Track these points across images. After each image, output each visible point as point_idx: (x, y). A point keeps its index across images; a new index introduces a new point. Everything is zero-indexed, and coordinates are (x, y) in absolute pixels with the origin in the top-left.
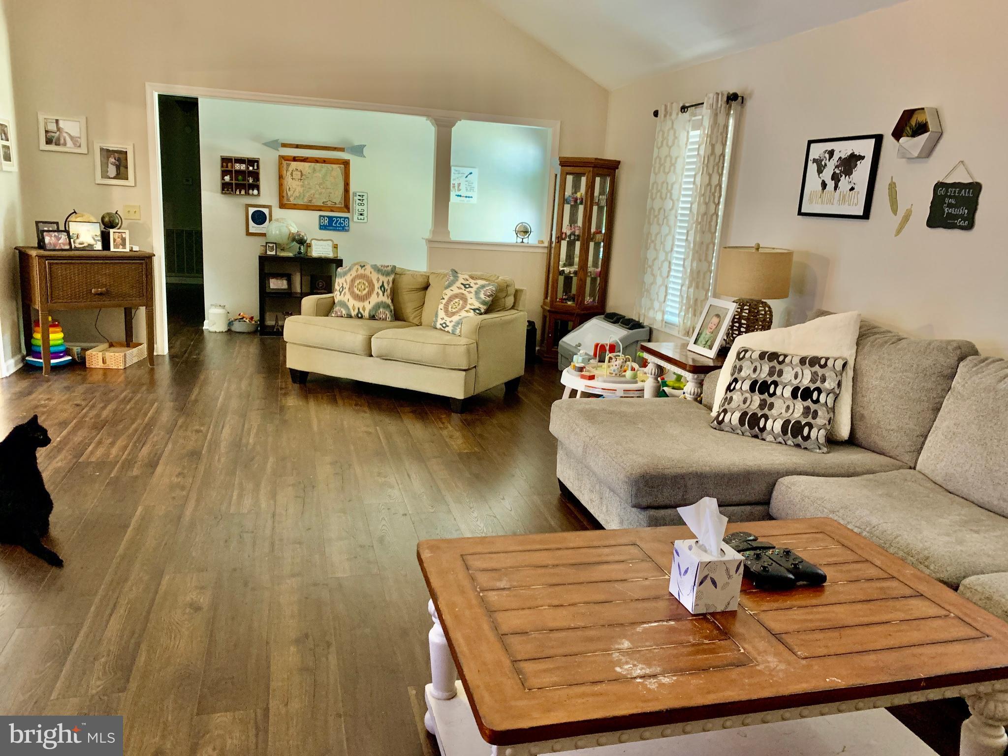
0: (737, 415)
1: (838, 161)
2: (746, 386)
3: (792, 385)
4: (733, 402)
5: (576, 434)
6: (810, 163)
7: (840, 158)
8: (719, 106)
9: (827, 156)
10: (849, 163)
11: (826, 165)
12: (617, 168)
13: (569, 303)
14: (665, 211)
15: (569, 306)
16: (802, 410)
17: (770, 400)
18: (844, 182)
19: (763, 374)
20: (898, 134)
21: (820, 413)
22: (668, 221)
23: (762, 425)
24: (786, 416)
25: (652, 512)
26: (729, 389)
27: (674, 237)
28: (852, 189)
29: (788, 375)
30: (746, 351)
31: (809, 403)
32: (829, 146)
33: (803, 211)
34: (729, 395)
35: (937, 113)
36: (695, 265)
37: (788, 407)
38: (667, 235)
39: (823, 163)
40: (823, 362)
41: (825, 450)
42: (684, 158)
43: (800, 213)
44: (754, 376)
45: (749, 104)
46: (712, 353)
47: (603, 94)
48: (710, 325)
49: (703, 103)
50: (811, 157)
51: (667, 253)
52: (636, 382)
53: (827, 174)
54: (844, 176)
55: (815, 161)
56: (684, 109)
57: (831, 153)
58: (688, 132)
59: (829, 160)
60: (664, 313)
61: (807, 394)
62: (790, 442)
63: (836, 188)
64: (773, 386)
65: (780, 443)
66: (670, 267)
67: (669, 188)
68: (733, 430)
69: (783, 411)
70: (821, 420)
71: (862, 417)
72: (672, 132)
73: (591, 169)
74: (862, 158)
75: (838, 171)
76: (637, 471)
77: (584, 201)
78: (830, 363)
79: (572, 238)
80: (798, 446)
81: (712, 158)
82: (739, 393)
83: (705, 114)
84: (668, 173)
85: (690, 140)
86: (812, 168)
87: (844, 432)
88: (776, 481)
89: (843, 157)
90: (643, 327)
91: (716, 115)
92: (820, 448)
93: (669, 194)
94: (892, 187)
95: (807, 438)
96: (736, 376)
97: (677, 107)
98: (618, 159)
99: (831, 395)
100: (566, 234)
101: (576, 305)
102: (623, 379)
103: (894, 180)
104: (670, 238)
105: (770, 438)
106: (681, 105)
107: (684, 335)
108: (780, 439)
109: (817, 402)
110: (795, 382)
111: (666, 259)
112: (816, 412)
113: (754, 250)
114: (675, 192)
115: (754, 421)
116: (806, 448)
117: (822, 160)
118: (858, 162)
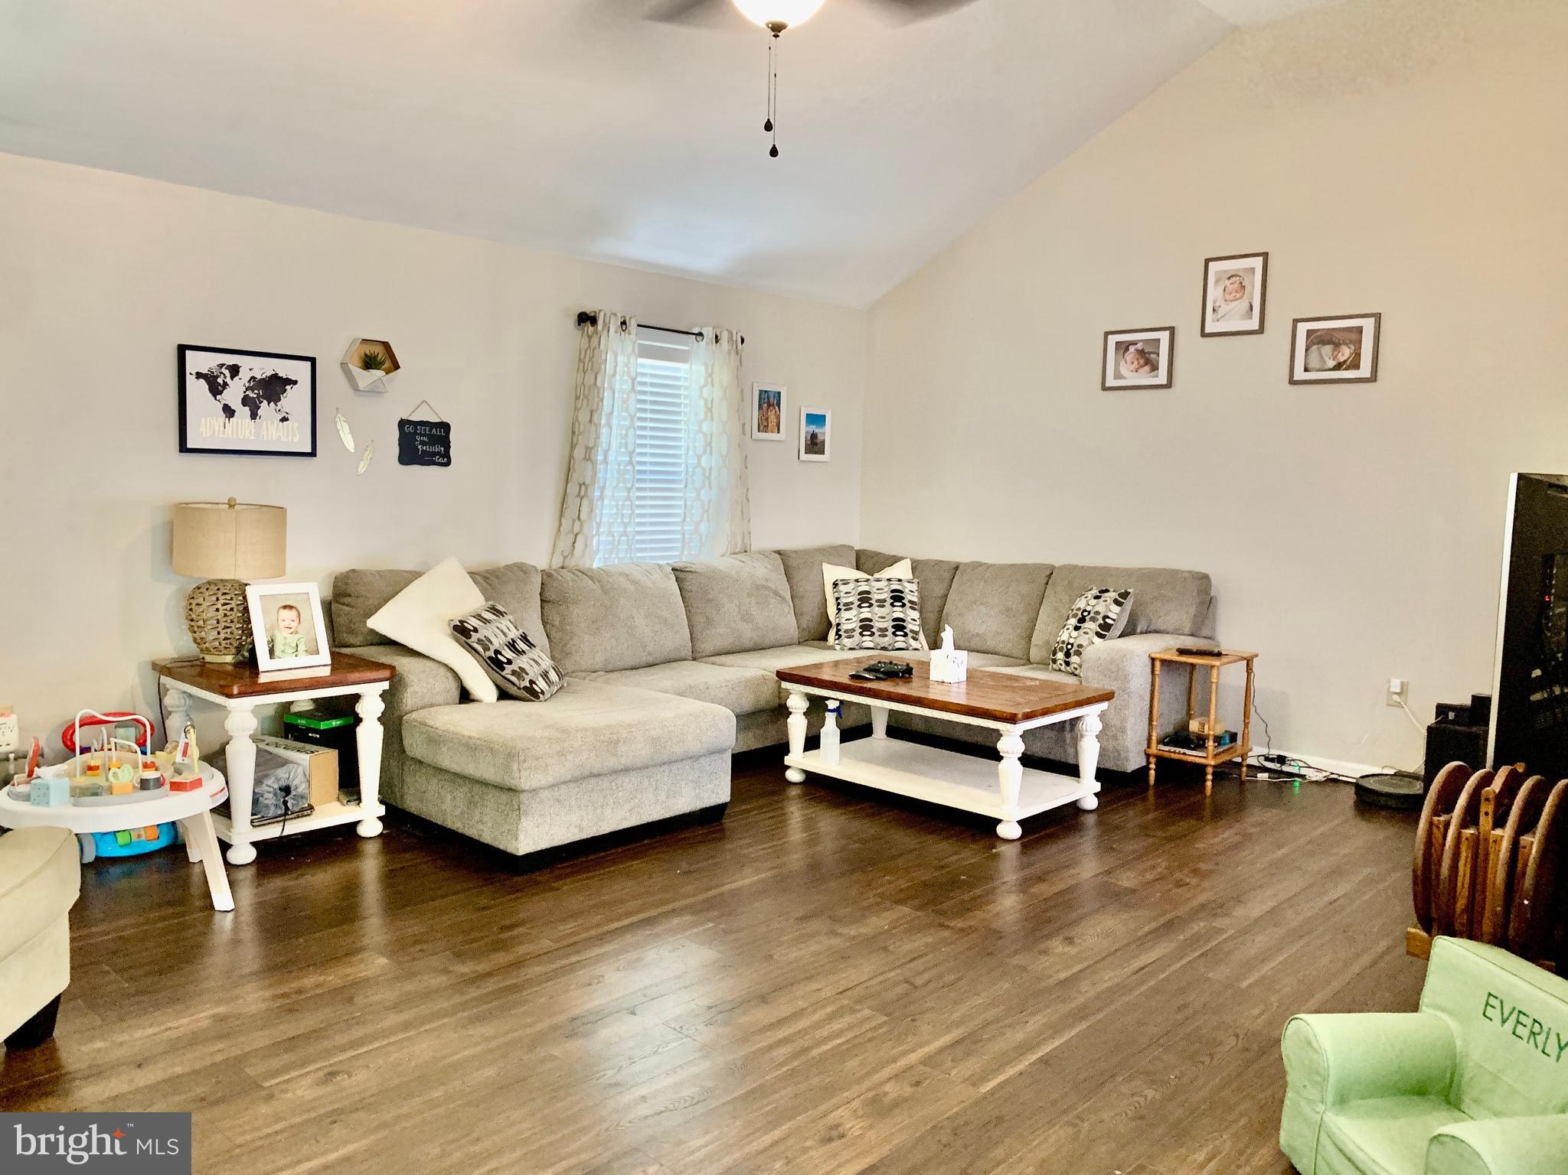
1: (249, 382)
6: (190, 380)
7: (253, 378)
9: (227, 373)
10: (273, 388)
11: (225, 384)
18: (266, 409)
28: (283, 420)
32: (231, 360)
33: (189, 445)
39: (220, 380)
43: (183, 448)
44: (502, 641)
46: (325, 657)
48: (282, 624)
50: (191, 369)
53: (234, 393)
54: (265, 402)
55: (200, 375)
57: (235, 370)
59: (232, 378)
63: (254, 416)
74: (295, 382)
75: (250, 395)
86: (196, 384)
89: (259, 377)
117: (218, 377)
118: (288, 387)
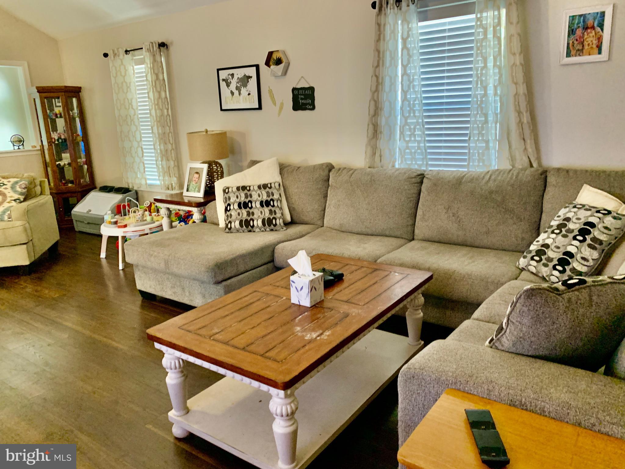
0: (237, 223)
1: (237, 80)
2: (236, 206)
3: (259, 201)
4: (233, 217)
5: (155, 256)
6: (221, 81)
7: (238, 78)
8: (155, 50)
9: (230, 77)
10: (244, 81)
11: (230, 82)
12: (80, 92)
13: (70, 185)
14: (130, 116)
15: (70, 187)
16: (268, 212)
17: (251, 211)
18: (243, 90)
19: (243, 199)
20: (268, 64)
21: (277, 211)
22: (134, 122)
23: (252, 224)
24: (262, 216)
25: (224, 283)
26: (226, 210)
27: (140, 132)
28: (249, 94)
29: (255, 196)
30: (228, 188)
31: (270, 207)
32: (231, 71)
33: (223, 108)
34: (228, 213)
35: (284, 53)
36: (162, 147)
37: (261, 212)
38: (135, 132)
39: (229, 81)
40: (269, 186)
41: (285, 228)
42: (134, 83)
43: (222, 110)
44: (238, 200)
45: (171, 49)
46: (201, 194)
47: (54, 42)
48: (194, 179)
49: (142, 48)
50: (221, 78)
51: (138, 143)
52: (154, 222)
53: (233, 87)
54: (243, 87)
55: (223, 80)
56: (127, 52)
57: (233, 75)
58: (133, 67)
59: (232, 79)
60: (146, 179)
61: (268, 203)
62: (268, 229)
63: (240, 94)
64: (250, 204)
65: (263, 231)
66: (142, 151)
67: (130, 102)
68: (238, 231)
69: (260, 214)
70: (278, 215)
71: (294, 208)
72: (122, 67)
73: (63, 93)
74: (251, 77)
75: (239, 85)
76: (212, 263)
77: (62, 115)
78: (273, 185)
79: (60, 141)
80: (272, 230)
81: (157, 82)
82: (234, 211)
83: (144, 55)
84: (127, 93)
85: (136, 71)
86: (223, 84)
87: (289, 219)
88: (274, 248)
89: (240, 77)
90: (130, 191)
91: (154, 55)
92: (282, 228)
93: (130, 106)
94: (270, 92)
95: (275, 225)
96: (228, 202)
97: (122, 52)
98: (79, 85)
99: (279, 201)
100: (54, 139)
101: (76, 185)
102: (145, 222)
103: (270, 88)
104: (138, 133)
105: (257, 230)
106: (125, 50)
107: (166, 190)
108: (263, 229)
109: (273, 206)
110: (260, 199)
111: (139, 146)
112: (275, 211)
113: (205, 133)
114: (134, 104)
115: (247, 223)
116: (276, 230)
117: (228, 79)
118: (249, 80)
